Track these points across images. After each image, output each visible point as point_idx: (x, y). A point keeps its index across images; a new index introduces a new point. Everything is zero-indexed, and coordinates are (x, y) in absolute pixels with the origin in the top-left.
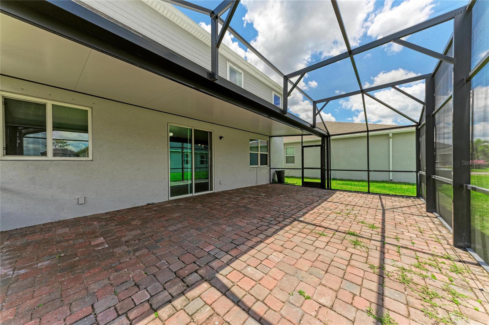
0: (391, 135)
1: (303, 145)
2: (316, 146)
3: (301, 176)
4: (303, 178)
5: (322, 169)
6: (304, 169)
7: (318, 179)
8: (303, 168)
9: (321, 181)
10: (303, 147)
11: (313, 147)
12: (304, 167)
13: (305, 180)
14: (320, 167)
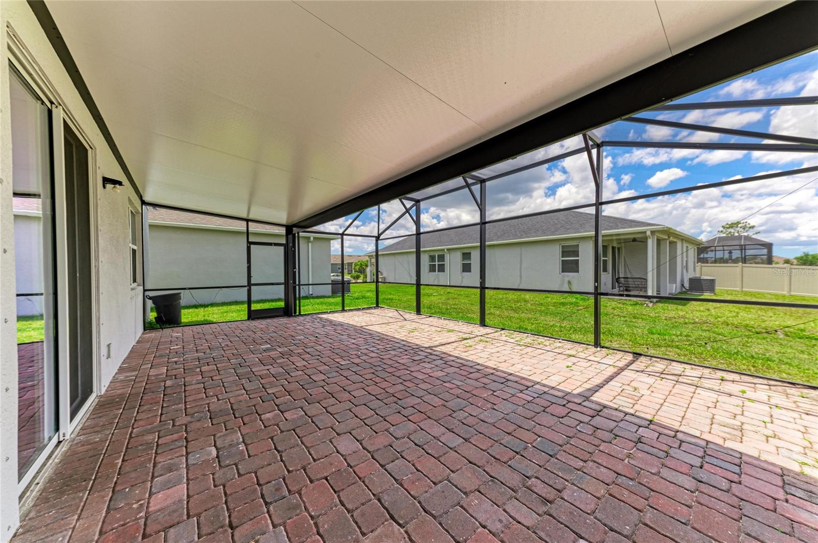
0: (312, 239)
1: (250, 240)
2: (276, 244)
3: (246, 299)
4: (249, 302)
5: (286, 284)
6: (252, 287)
7: (279, 300)
8: (250, 284)
9: (285, 304)
10: (250, 243)
11: (272, 245)
12: (252, 282)
13: (254, 307)
14: (283, 282)
